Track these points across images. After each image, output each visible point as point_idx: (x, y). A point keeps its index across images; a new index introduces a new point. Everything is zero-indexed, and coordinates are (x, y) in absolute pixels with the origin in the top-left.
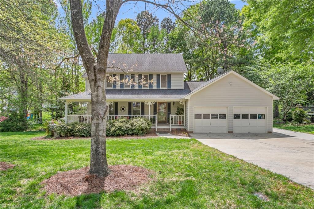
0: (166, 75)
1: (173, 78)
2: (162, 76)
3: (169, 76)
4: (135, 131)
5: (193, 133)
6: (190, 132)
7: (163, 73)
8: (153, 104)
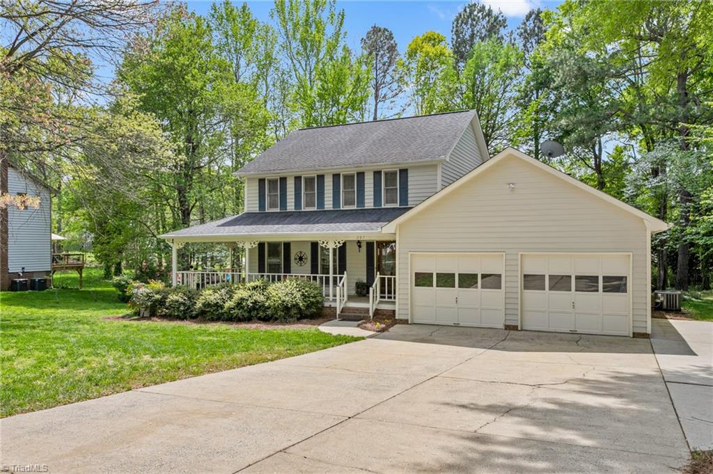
0: (396, 173)
1: (412, 179)
2: (386, 174)
3: (404, 172)
4: (269, 312)
5: (408, 324)
6: (401, 320)
7: (387, 167)
8: (339, 246)
